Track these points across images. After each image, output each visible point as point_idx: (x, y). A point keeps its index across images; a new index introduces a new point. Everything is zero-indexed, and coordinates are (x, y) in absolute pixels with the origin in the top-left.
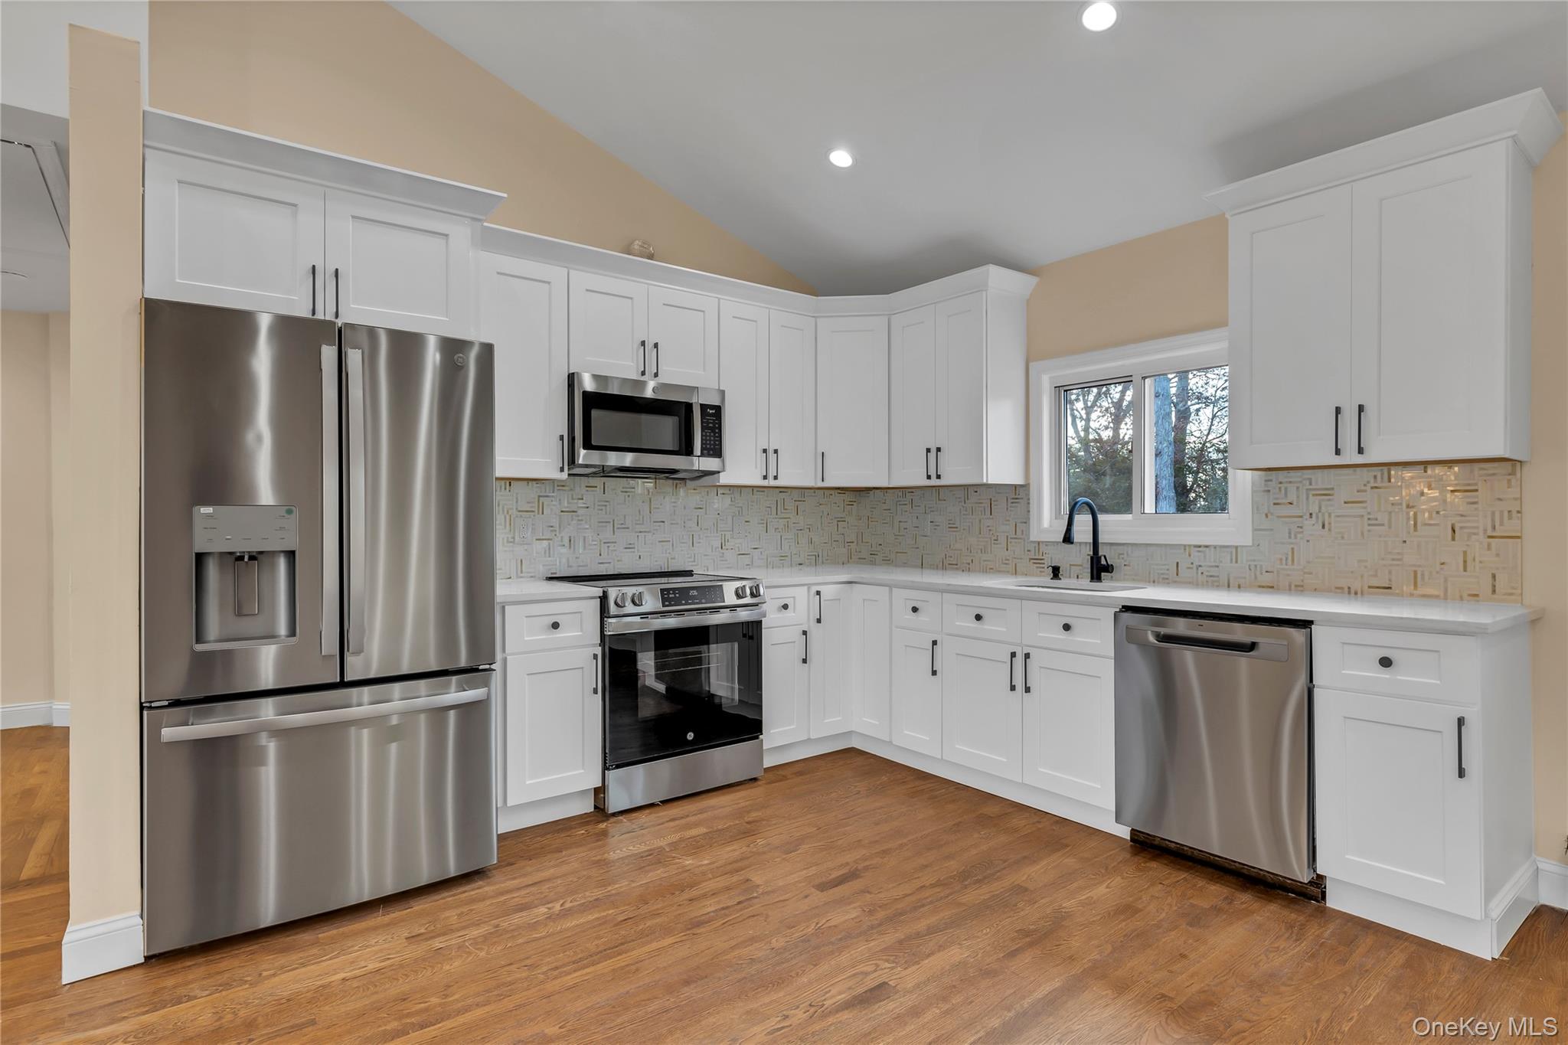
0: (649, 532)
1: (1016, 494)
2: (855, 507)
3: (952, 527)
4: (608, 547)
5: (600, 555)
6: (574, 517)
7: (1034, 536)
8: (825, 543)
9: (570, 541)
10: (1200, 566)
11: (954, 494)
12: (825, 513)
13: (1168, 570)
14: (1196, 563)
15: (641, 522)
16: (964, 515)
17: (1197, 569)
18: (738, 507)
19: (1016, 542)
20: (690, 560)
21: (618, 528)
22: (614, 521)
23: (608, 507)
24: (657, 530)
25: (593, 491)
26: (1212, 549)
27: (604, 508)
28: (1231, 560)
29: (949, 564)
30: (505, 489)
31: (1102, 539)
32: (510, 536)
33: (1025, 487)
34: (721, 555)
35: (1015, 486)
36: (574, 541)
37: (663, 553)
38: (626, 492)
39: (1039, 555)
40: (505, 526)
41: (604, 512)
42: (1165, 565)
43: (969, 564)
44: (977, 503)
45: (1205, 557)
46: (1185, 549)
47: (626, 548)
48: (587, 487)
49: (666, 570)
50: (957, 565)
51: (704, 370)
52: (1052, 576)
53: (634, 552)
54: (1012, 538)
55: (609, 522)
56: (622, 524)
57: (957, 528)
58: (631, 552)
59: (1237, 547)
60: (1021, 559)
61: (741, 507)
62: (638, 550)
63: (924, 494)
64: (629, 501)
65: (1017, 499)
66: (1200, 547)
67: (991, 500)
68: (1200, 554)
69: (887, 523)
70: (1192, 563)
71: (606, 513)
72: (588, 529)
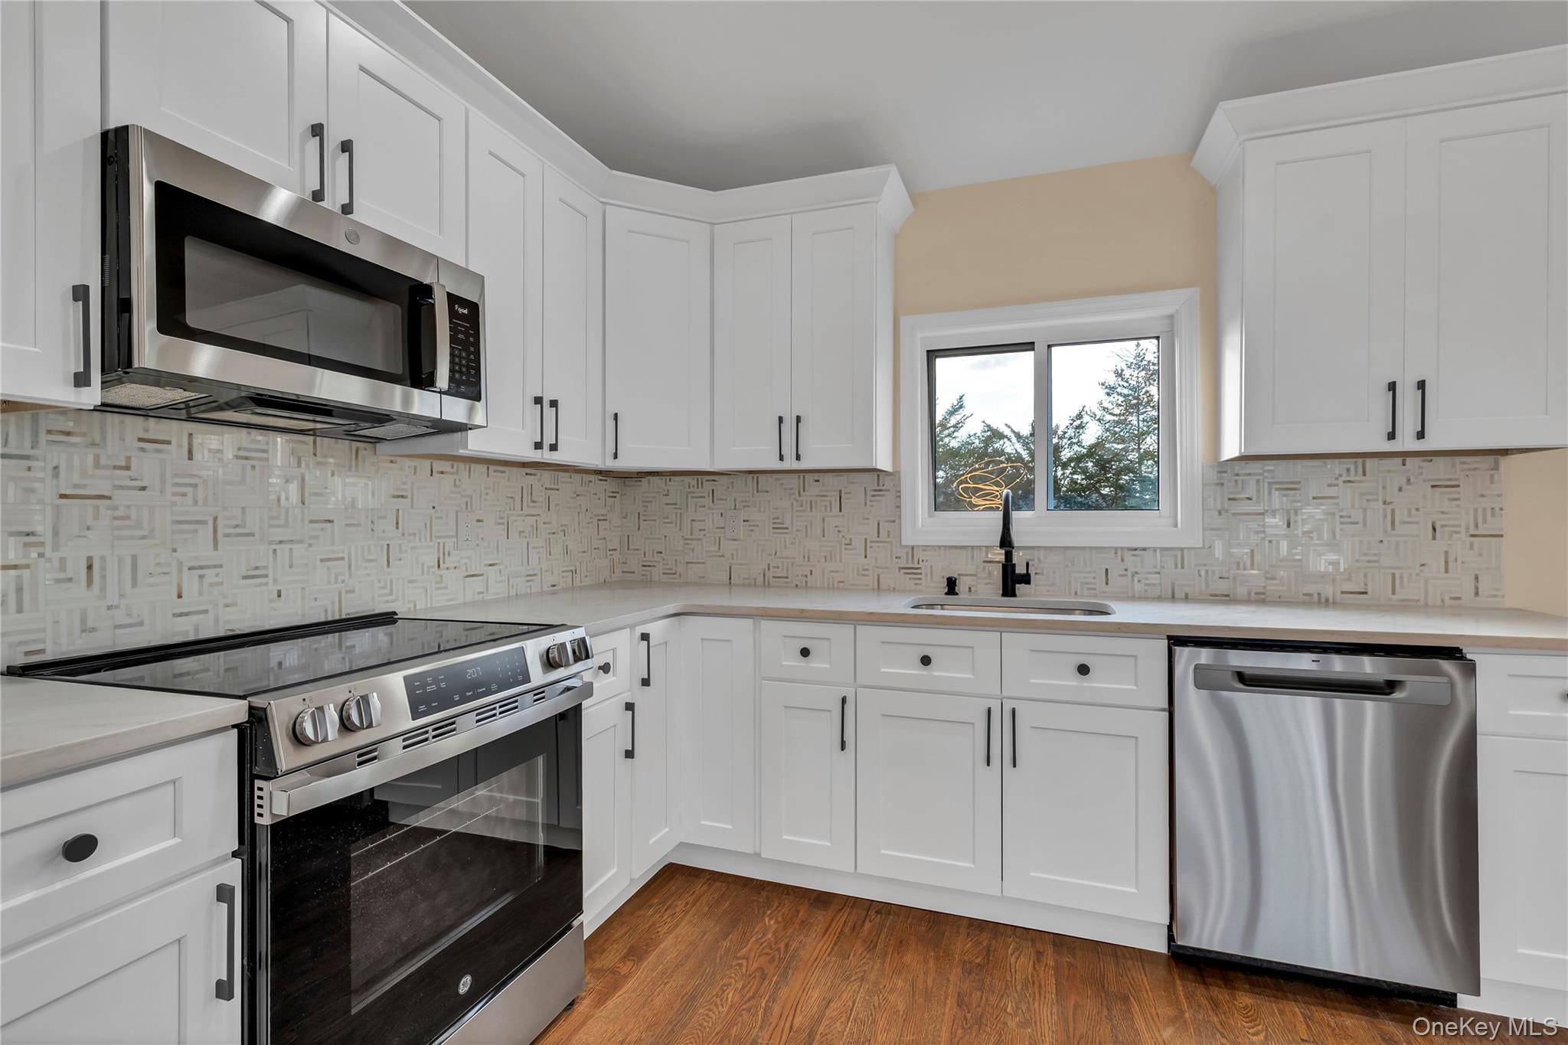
0: (301, 542)
1: (878, 485)
2: (617, 500)
3: (779, 527)
4: (201, 577)
5: (180, 596)
6: (102, 509)
7: (908, 539)
8: (584, 552)
9: (90, 567)
10: (1136, 573)
11: (782, 484)
12: (584, 509)
13: (1094, 578)
14: (1131, 569)
15: (282, 522)
16: (797, 511)
17: (1133, 576)
18: (465, 496)
19: (879, 547)
20: (384, 591)
21: (227, 536)
22: (215, 519)
23: (200, 488)
24: (316, 537)
25: (158, 451)
26: (1152, 552)
27: (188, 490)
28: (1176, 565)
29: (774, 577)
33: (893, 474)
34: (439, 579)
36: (103, 569)
37: (329, 582)
38: (247, 458)
39: (913, 562)
41: (189, 499)
42: (1089, 572)
43: (806, 576)
44: (818, 496)
45: (1142, 562)
46: (1116, 553)
47: (245, 577)
48: (140, 440)
49: (337, 617)
50: (787, 578)
51: (440, 232)
52: (946, 590)
53: (267, 584)
54: (871, 542)
55: (204, 522)
56: (237, 526)
57: (787, 528)
58: (260, 585)
59: (1182, 550)
60: (887, 568)
61: (471, 497)
62: (275, 580)
63: (733, 483)
65: (880, 490)
66: (1136, 550)
67: (840, 491)
68: (1135, 558)
69: (671, 523)
70: (1126, 570)
71: (196, 503)
72: (143, 538)
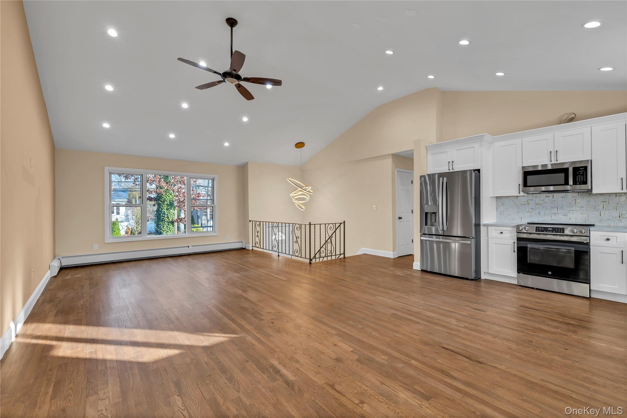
0: (575, 210)
6: (541, 206)
23: (555, 202)
47: (563, 216)
48: (546, 196)
55: (556, 207)
56: (561, 208)
58: (566, 217)
62: (569, 216)
64: (564, 200)
71: (554, 204)
72: (546, 209)
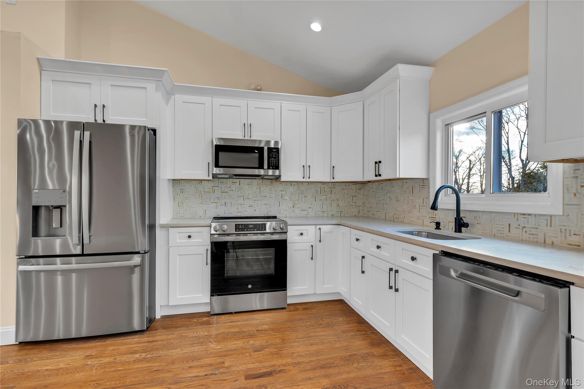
0: (259, 200)
1: (423, 184)
2: (361, 191)
3: (397, 200)
4: (241, 206)
5: (238, 209)
6: (227, 194)
8: (346, 206)
9: (225, 203)
10: (524, 227)
11: (398, 184)
13: (503, 228)
14: (522, 225)
15: (256, 196)
16: (402, 194)
17: (523, 229)
18: (302, 190)
19: (423, 208)
20: (278, 212)
21: (246, 199)
22: (244, 196)
23: (241, 190)
24: (263, 200)
25: (235, 184)
26: (533, 216)
27: (239, 191)
28: (547, 224)
29: (396, 218)
30: (199, 184)
31: (462, 208)
32: (201, 201)
33: (427, 179)
34: (293, 210)
35: (423, 179)
36: (227, 203)
37: (265, 209)
38: (249, 184)
39: (434, 215)
40: (199, 197)
41: (240, 192)
42: (501, 225)
43: (403, 218)
44: (407, 188)
45: (528, 221)
46: (515, 216)
47: (249, 207)
48: (232, 183)
49: (267, 216)
50: (399, 218)
51: (274, 134)
52: (435, 228)
53: (253, 208)
54: (421, 206)
55: (242, 196)
56: (247, 197)
57: (399, 200)
58: (251, 208)
59: (551, 216)
60: (426, 217)
61: (303, 191)
62: (254, 208)
63: (386, 184)
64: (250, 188)
65: (424, 186)
66: (525, 215)
67: (413, 186)
68: (524, 219)
69: (373, 198)
70: (519, 225)
71: (240, 193)
72: (233, 199)
